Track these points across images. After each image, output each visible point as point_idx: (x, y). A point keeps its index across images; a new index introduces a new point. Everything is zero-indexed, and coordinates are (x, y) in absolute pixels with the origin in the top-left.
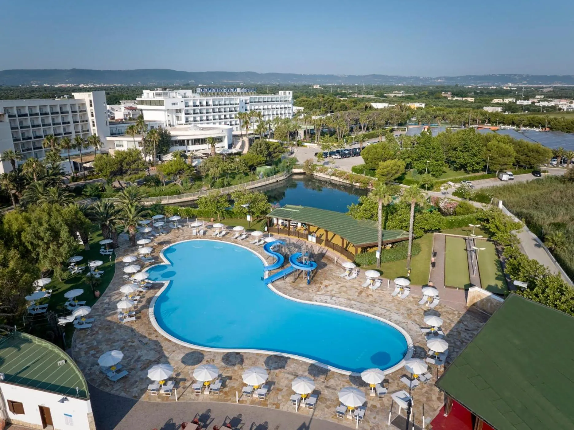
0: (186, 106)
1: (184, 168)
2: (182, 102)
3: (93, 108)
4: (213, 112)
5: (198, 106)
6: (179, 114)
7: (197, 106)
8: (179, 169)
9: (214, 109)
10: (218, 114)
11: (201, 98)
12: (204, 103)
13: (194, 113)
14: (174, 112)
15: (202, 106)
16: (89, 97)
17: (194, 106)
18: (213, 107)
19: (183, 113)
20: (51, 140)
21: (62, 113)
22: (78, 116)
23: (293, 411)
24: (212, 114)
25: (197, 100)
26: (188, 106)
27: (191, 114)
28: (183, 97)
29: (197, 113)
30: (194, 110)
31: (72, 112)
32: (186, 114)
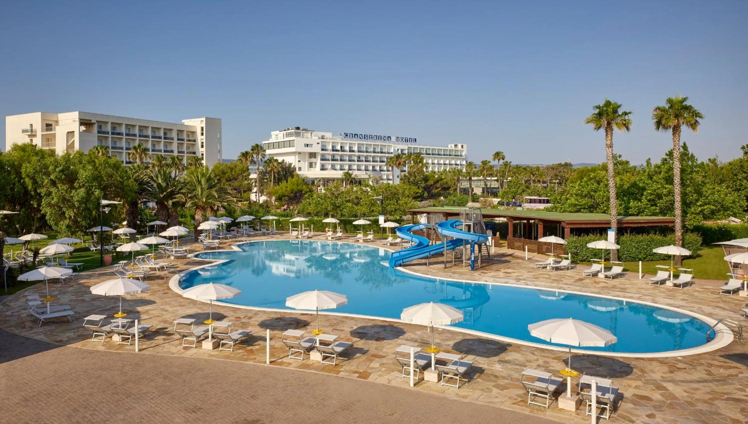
0: (322, 150)
1: (302, 190)
2: (318, 143)
3: (204, 137)
4: (358, 161)
5: (339, 151)
6: (313, 160)
7: (337, 151)
8: (295, 190)
9: (359, 157)
10: (365, 163)
11: (343, 141)
12: (347, 148)
13: (333, 160)
14: (307, 156)
15: (344, 151)
16: (201, 123)
17: (333, 150)
18: (357, 154)
19: (319, 158)
20: (138, 150)
21: (165, 138)
22: (185, 146)
23: (405, 386)
24: (356, 163)
25: (338, 143)
26: (326, 150)
27: (328, 160)
28: (319, 138)
29: (337, 160)
30: (333, 156)
31: (178, 139)
32: (322, 160)
